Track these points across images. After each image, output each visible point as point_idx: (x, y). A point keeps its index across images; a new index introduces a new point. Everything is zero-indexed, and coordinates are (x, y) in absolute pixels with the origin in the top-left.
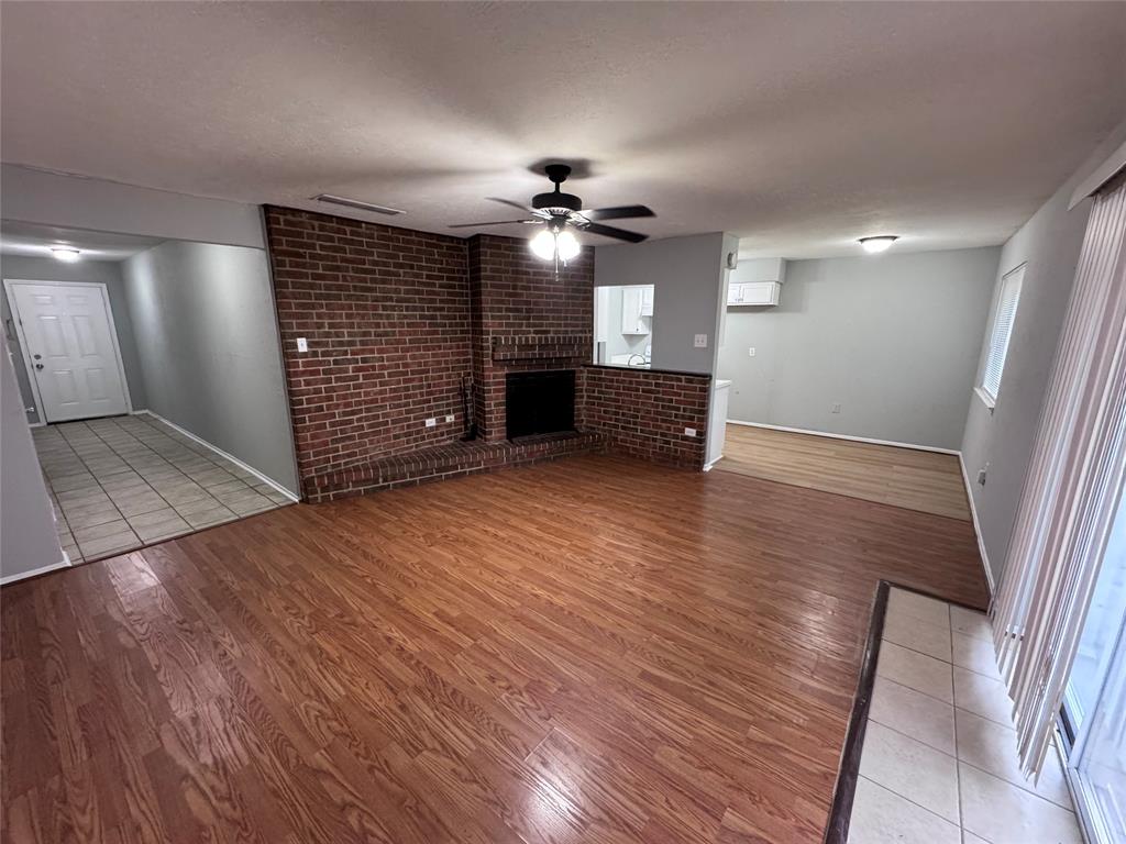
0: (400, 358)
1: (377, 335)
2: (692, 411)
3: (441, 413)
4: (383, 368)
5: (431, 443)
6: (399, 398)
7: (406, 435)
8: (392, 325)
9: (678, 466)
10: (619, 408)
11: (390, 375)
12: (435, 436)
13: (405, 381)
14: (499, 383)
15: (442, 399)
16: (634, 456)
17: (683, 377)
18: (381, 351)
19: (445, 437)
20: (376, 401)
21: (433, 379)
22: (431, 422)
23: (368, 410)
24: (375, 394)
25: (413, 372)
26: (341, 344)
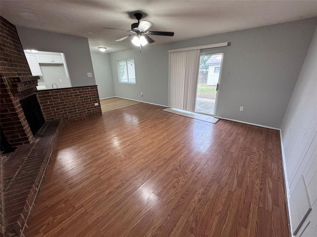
2: (95, 98)
9: (95, 116)
10: (65, 105)
16: (78, 121)
17: (89, 87)
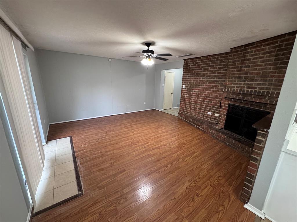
0: (204, 92)
1: (199, 85)
3: (214, 112)
4: (199, 94)
5: (208, 119)
6: (202, 103)
7: (201, 113)
8: (204, 83)
11: (200, 96)
12: (210, 118)
13: (204, 99)
14: (226, 107)
15: (215, 108)
18: (199, 90)
19: (214, 120)
20: (195, 102)
21: (213, 100)
22: (209, 113)
23: (193, 103)
24: (196, 100)
25: (207, 97)
26: (191, 87)
